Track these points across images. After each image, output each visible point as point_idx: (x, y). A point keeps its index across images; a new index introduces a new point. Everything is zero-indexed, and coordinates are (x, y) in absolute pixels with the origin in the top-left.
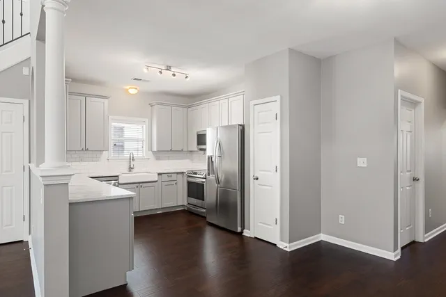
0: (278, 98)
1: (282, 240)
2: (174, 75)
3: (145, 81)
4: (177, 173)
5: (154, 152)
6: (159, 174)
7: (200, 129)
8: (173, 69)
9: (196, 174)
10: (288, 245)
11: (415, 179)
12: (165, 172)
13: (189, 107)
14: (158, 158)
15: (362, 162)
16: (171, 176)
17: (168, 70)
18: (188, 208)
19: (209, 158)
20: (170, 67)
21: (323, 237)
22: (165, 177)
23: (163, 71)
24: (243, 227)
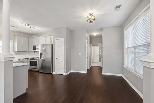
0: (63, 38)
1: (64, 73)
2: (30, 27)
3: (15, 27)
4: (26, 59)
5: (15, 52)
6: (19, 59)
7: (34, 45)
8: (30, 26)
9: (34, 58)
10: (66, 74)
11: (88, 57)
12: (21, 58)
13: (29, 38)
14: (16, 54)
15: (80, 54)
16: (23, 60)
17: (28, 25)
18: (30, 70)
19: (40, 53)
20: (29, 25)
21: (72, 71)
22: (21, 60)
23: (27, 26)
24: (52, 72)
